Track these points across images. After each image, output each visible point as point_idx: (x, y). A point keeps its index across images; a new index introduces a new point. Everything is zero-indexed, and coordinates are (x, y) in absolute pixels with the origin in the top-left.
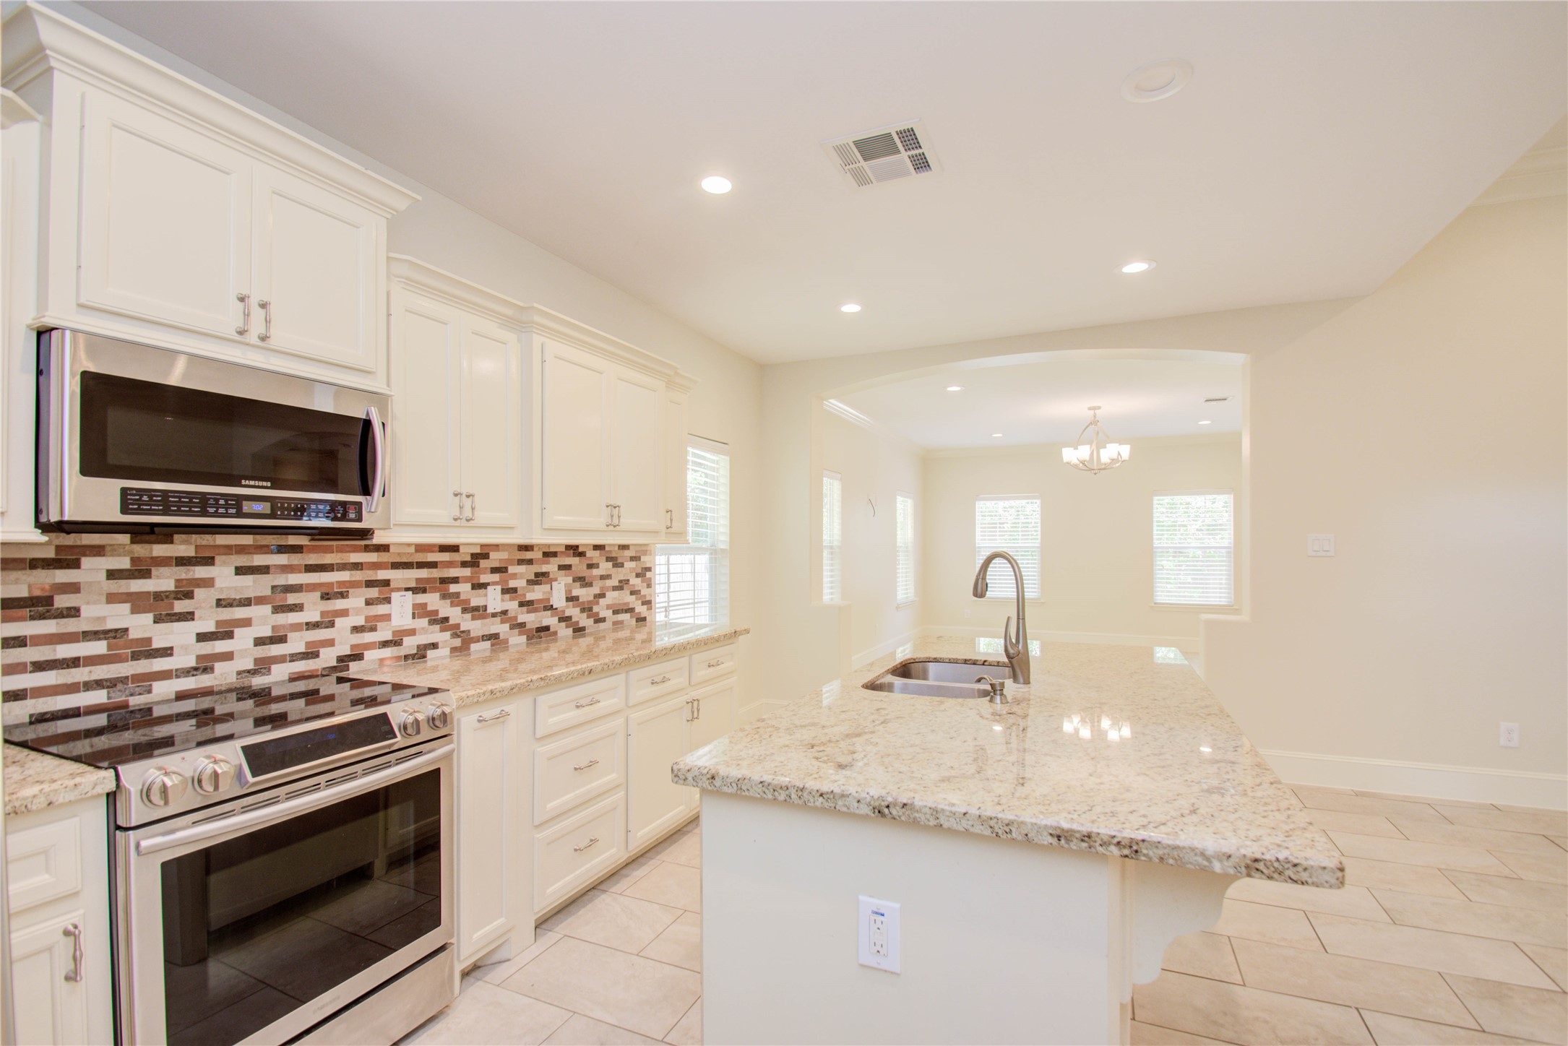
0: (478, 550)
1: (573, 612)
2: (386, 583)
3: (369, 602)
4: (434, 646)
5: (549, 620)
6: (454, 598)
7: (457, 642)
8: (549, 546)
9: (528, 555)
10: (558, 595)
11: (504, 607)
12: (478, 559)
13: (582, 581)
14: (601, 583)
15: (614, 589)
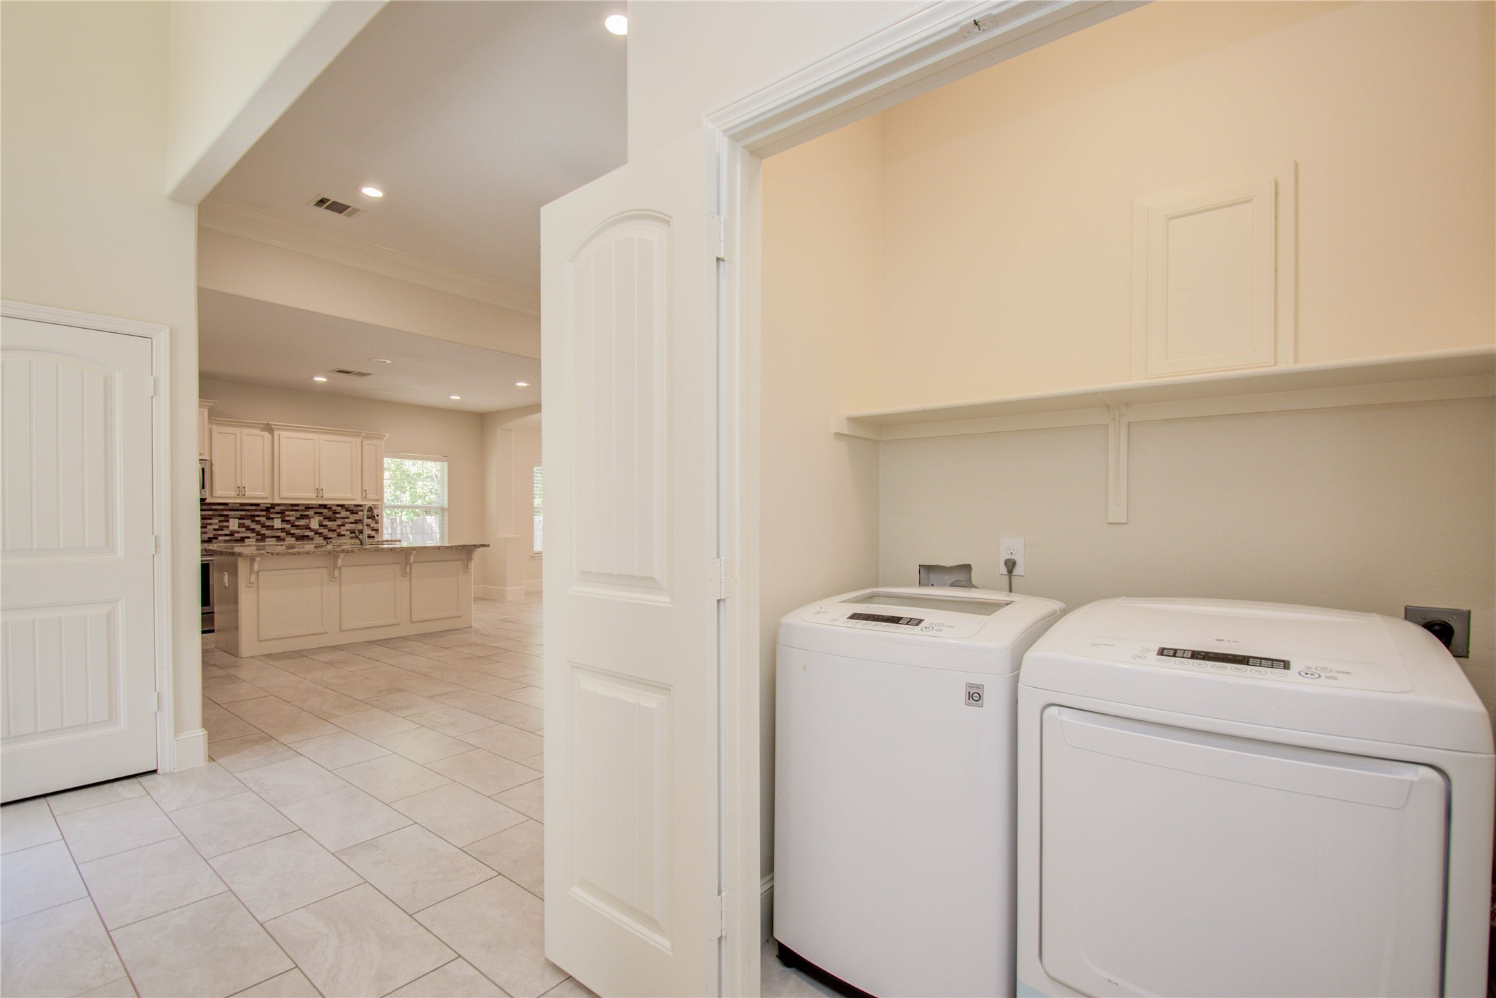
0: (269, 506)
1: (325, 531)
2: (227, 516)
3: (220, 521)
4: (249, 538)
5: (307, 533)
6: (258, 522)
7: (259, 537)
8: (309, 504)
9: (296, 508)
10: (314, 524)
11: (283, 526)
12: (269, 509)
13: (330, 519)
14: (342, 520)
15: (351, 523)
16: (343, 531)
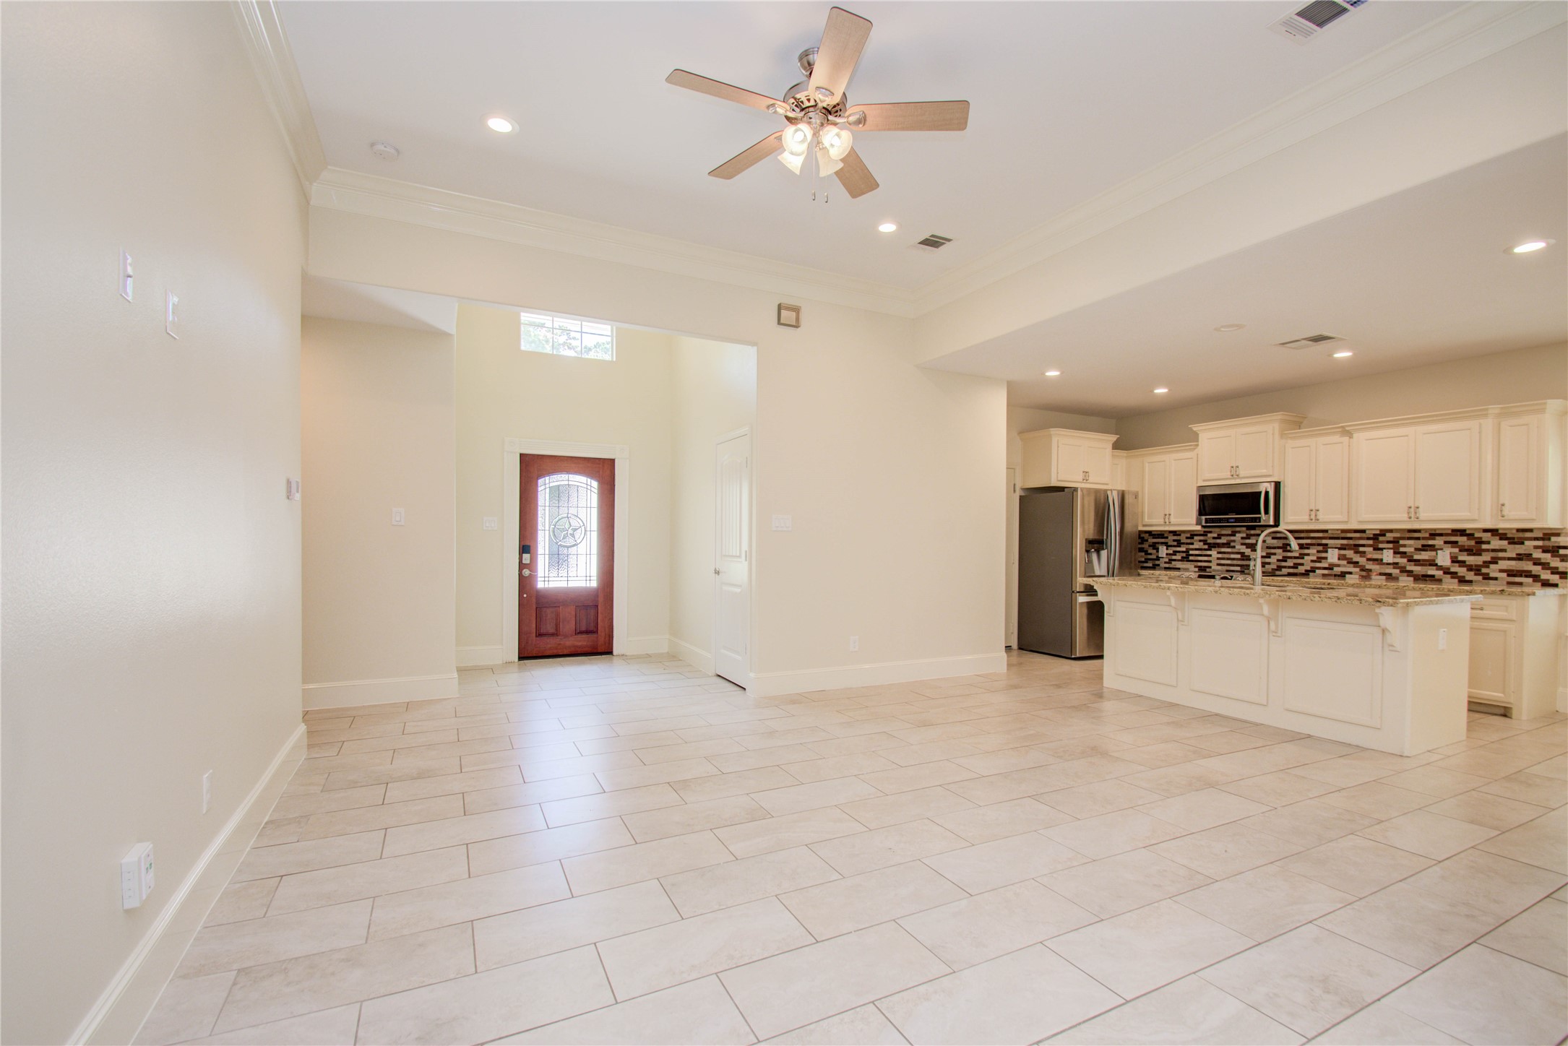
0: (1378, 532)
1: (1462, 571)
2: (1327, 545)
3: (1318, 552)
4: (1350, 573)
5: (1431, 571)
6: (1363, 554)
7: (1364, 573)
8: (1435, 530)
9: (1417, 535)
10: (1444, 558)
11: (1397, 560)
12: (1378, 537)
13: (1470, 551)
14: (1493, 554)
15: (1509, 559)
16: (1493, 570)
